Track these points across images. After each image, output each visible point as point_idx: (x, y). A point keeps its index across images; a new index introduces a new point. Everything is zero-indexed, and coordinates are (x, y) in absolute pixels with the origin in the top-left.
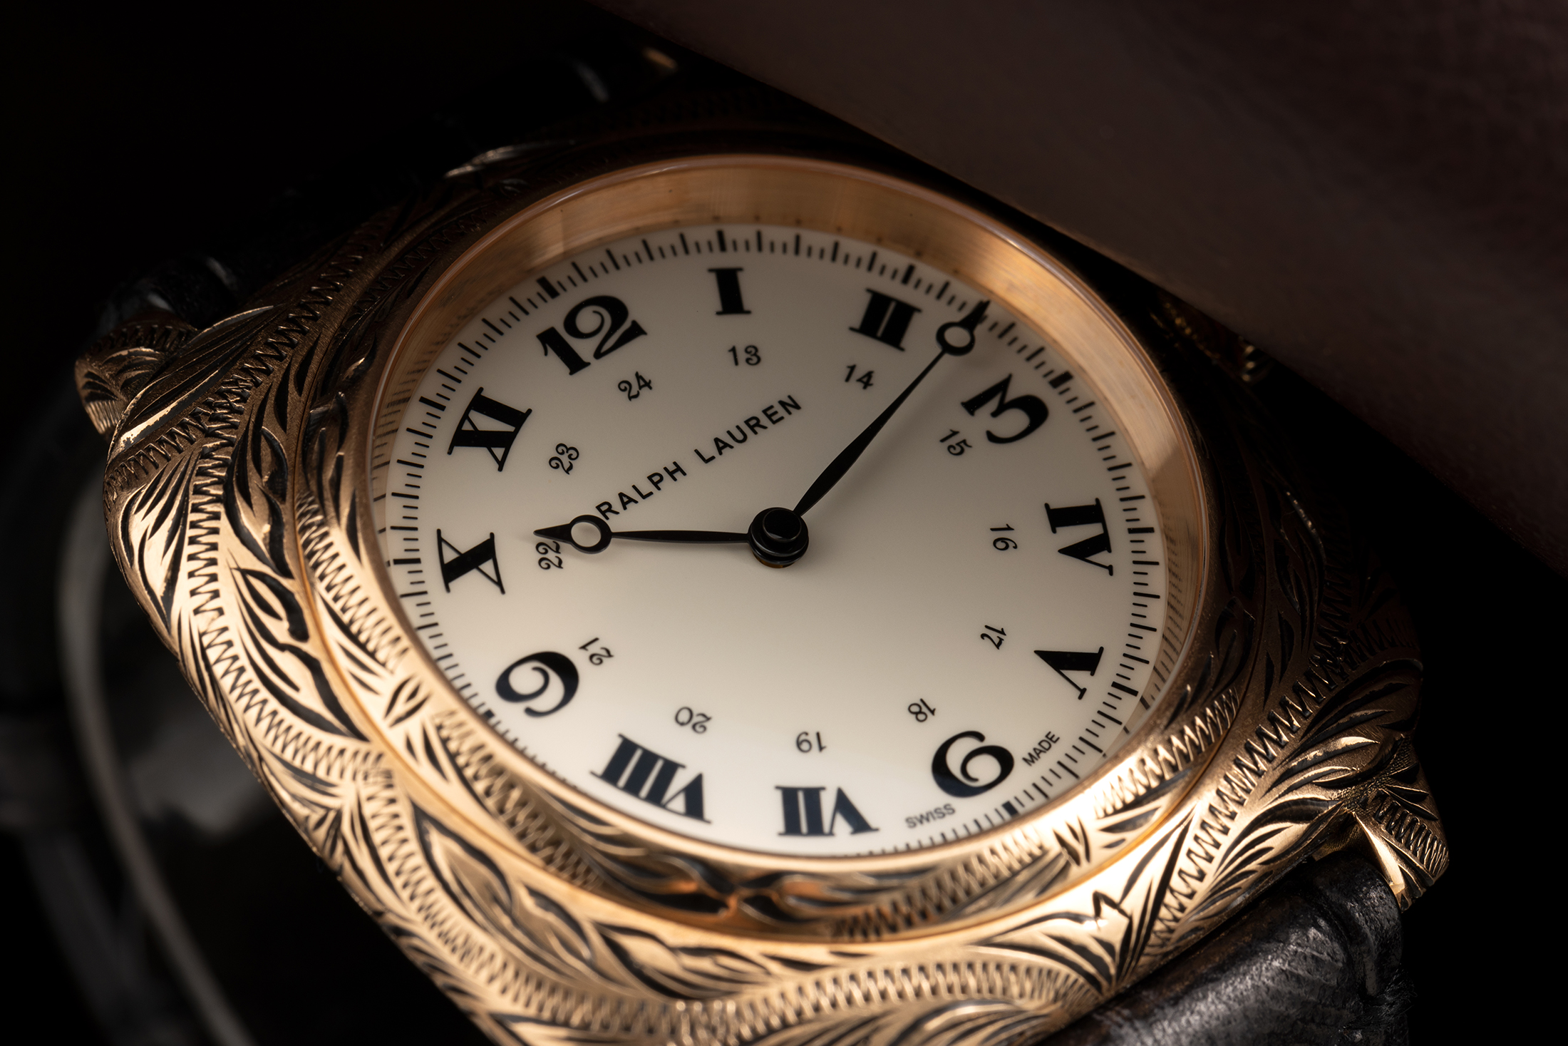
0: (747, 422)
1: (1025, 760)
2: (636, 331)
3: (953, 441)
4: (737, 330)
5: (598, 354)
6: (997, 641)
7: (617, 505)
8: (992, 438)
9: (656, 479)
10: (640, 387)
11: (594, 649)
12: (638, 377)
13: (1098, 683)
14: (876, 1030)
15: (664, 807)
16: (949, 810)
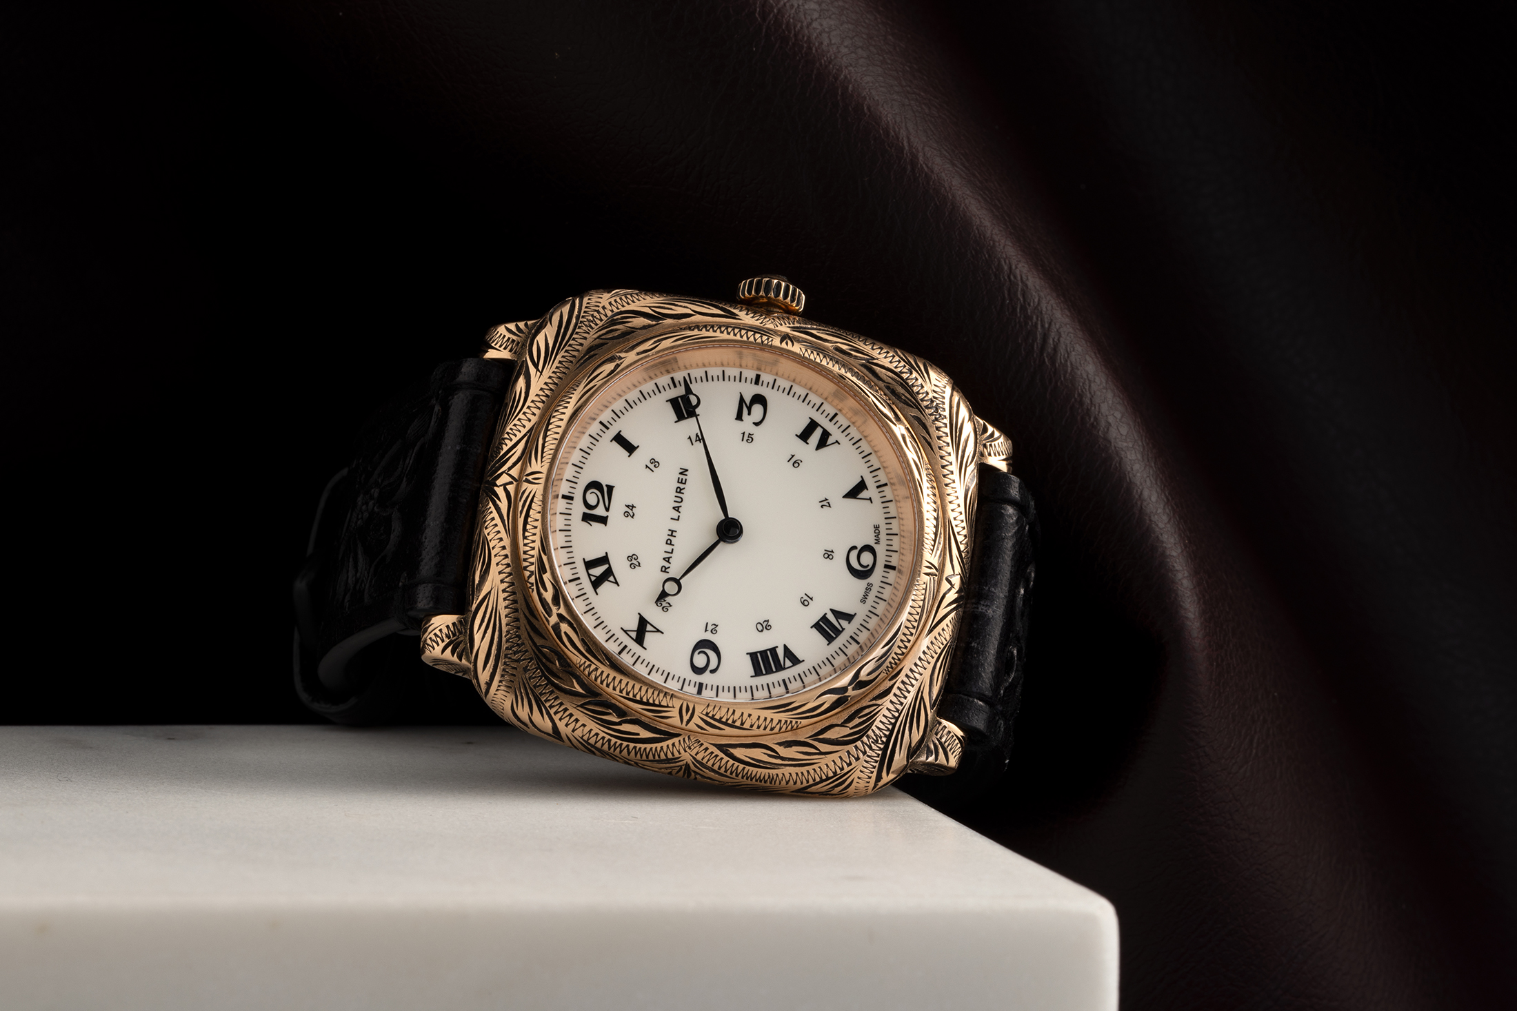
0: (677, 492)
1: (876, 543)
2: (610, 488)
3: (746, 438)
4: (641, 457)
5: (607, 510)
6: (827, 505)
7: (667, 565)
8: (757, 424)
9: (669, 542)
10: (632, 510)
11: (710, 628)
12: (628, 506)
13: (871, 491)
14: (922, 693)
15: (785, 669)
16: (870, 586)
